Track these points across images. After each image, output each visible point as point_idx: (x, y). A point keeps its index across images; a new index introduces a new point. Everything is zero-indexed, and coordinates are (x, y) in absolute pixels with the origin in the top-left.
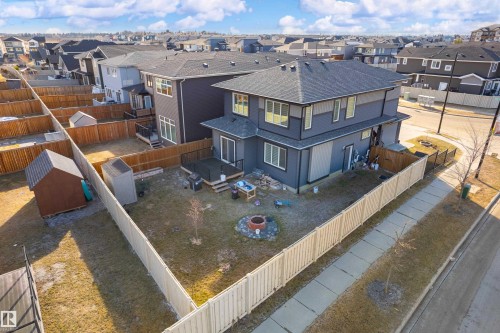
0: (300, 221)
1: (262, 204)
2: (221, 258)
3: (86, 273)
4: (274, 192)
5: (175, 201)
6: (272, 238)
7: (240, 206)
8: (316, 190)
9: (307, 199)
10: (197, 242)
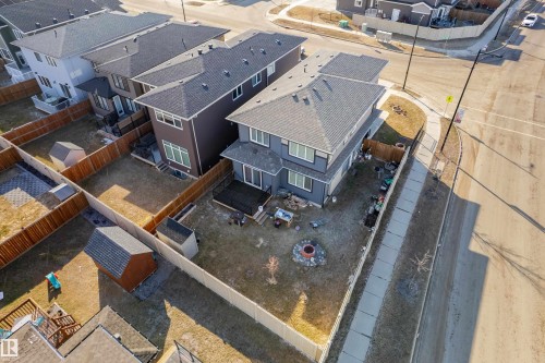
0: (335, 238)
1: (301, 228)
2: (298, 292)
3: (212, 337)
4: (305, 211)
5: (231, 243)
6: (323, 262)
7: (285, 234)
8: (334, 201)
9: (331, 211)
10: (273, 281)
